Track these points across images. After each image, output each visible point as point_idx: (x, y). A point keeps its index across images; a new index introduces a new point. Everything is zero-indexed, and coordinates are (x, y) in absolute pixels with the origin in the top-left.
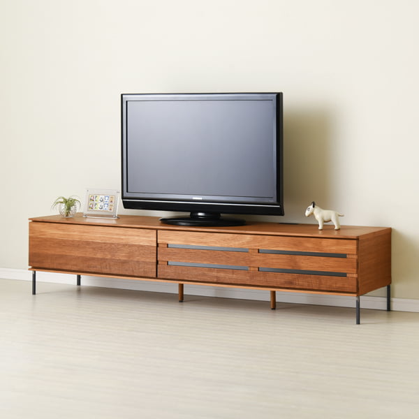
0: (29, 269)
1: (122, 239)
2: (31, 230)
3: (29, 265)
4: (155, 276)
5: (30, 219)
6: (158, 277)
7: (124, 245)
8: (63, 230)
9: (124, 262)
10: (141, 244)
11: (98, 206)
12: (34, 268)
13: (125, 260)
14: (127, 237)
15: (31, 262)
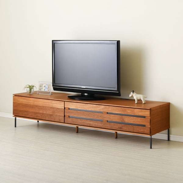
0: (13, 116)
1: (50, 105)
2: (14, 99)
3: (13, 114)
4: (64, 122)
5: (13, 94)
6: (65, 122)
7: (51, 108)
8: (27, 100)
9: (51, 115)
10: (58, 107)
11: (43, 89)
12: (15, 116)
13: (51, 114)
14: (52, 104)
15: (14, 113)
